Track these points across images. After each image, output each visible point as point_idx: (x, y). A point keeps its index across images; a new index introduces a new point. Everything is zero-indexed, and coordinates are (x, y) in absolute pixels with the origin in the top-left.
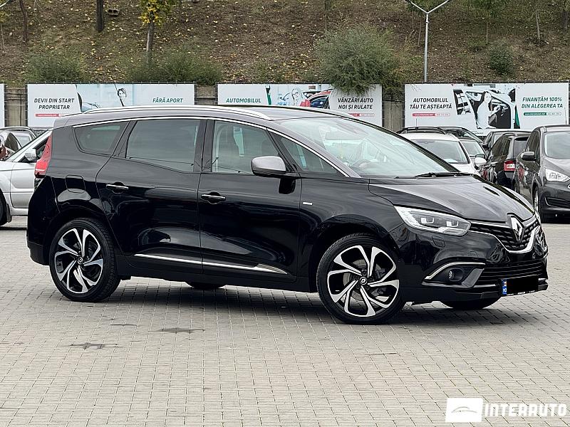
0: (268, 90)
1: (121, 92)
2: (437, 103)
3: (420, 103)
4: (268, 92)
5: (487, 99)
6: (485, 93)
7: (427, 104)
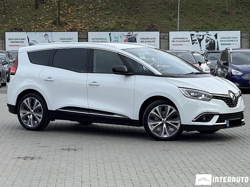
0: (110, 34)
1: (46, 35)
2: (183, 40)
3: (176, 40)
4: (110, 35)
5: (205, 38)
6: (204, 35)
7: (179, 40)
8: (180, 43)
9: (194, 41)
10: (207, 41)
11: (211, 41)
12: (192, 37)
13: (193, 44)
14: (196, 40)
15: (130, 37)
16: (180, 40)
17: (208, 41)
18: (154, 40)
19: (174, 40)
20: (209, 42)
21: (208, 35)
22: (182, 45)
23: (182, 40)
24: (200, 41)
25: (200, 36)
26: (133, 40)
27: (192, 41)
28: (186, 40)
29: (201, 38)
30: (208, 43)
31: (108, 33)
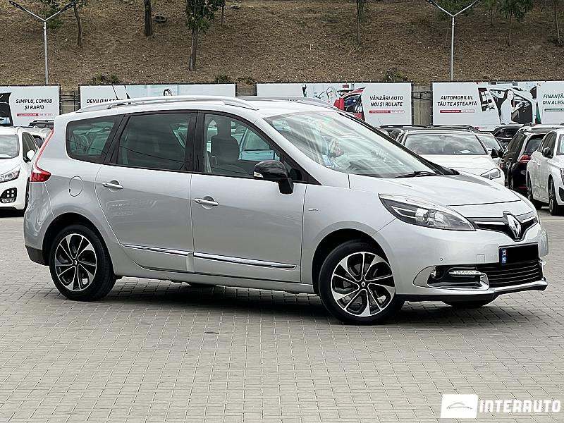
0: (304, 89)
1: (166, 92)
2: (463, 101)
3: (447, 101)
4: (304, 91)
5: (510, 97)
6: (508, 90)
7: (454, 101)
8: (455, 108)
9: (486, 102)
10: (514, 103)
11: (524, 104)
12: (483, 94)
13: (484, 108)
14: (490, 101)
15: (346, 94)
16: (457, 101)
17: (517, 103)
18: (400, 101)
19: (444, 101)
20: (518, 105)
21: (517, 89)
22: (460, 111)
23: (460, 101)
24: (499, 102)
25: (499, 92)
26: (354, 101)
27: (483, 103)
28: (468, 101)
29: (502, 96)
30: (517, 107)
31: (301, 86)
